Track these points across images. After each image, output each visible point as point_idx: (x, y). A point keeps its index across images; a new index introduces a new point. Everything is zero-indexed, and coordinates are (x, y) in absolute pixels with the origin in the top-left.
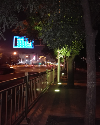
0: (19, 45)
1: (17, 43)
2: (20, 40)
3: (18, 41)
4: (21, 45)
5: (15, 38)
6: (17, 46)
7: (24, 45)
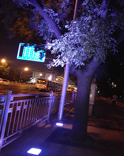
0: (25, 56)
1: (23, 52)
2: (27, 49)
3: (25, 50)
4: (28, 56)
5: (21, 46)
6: (22, 57)
7: (31, 56)
